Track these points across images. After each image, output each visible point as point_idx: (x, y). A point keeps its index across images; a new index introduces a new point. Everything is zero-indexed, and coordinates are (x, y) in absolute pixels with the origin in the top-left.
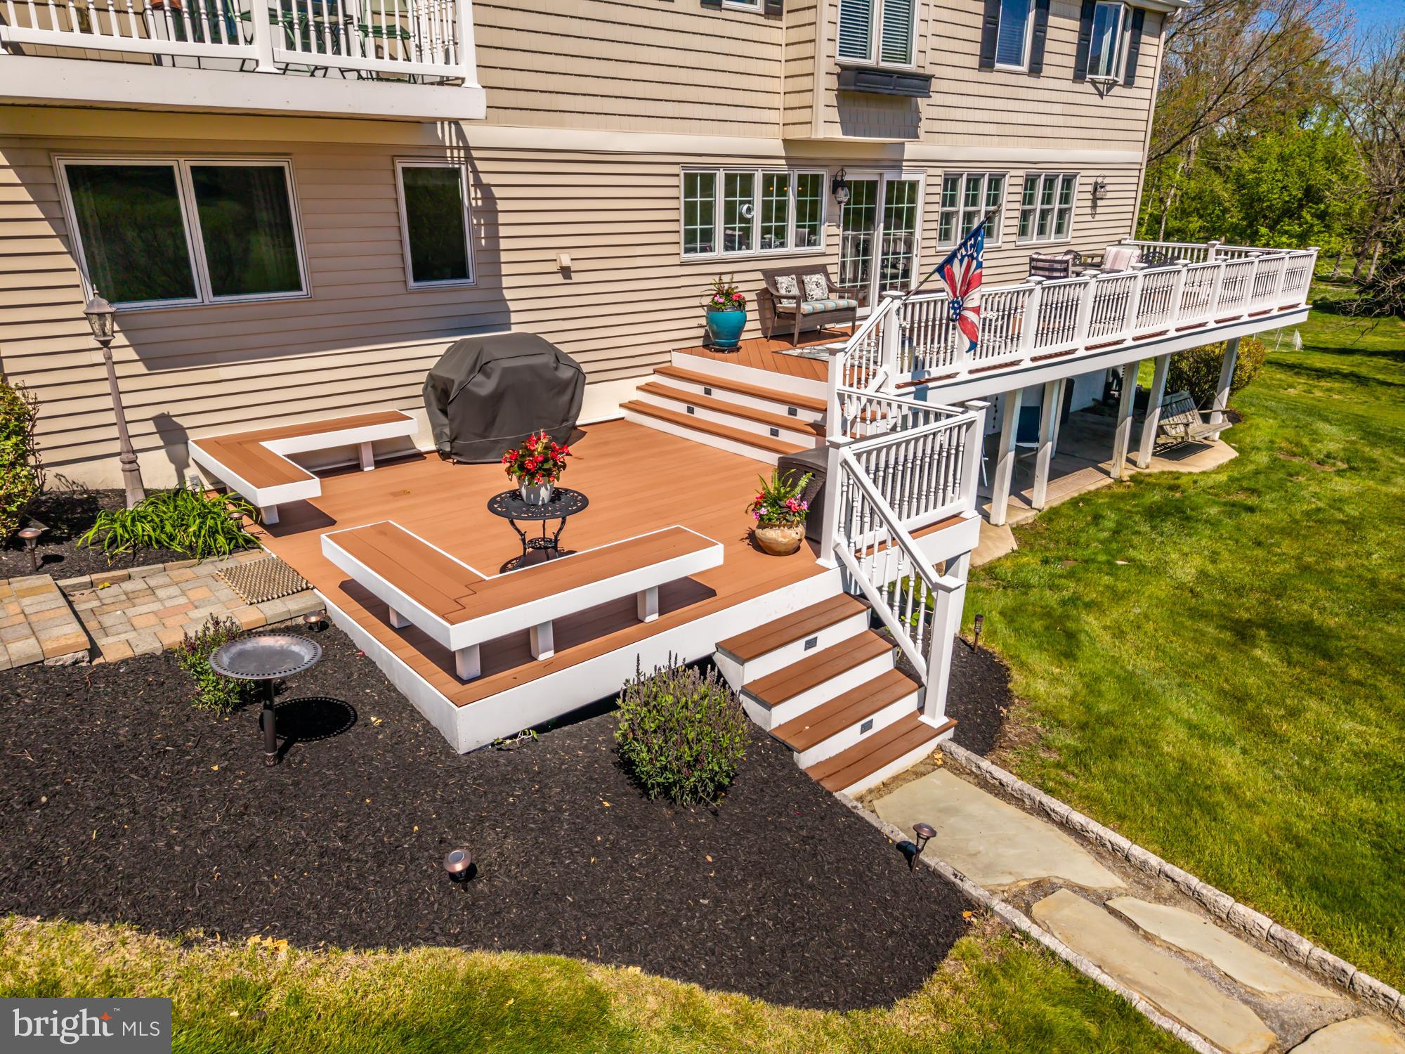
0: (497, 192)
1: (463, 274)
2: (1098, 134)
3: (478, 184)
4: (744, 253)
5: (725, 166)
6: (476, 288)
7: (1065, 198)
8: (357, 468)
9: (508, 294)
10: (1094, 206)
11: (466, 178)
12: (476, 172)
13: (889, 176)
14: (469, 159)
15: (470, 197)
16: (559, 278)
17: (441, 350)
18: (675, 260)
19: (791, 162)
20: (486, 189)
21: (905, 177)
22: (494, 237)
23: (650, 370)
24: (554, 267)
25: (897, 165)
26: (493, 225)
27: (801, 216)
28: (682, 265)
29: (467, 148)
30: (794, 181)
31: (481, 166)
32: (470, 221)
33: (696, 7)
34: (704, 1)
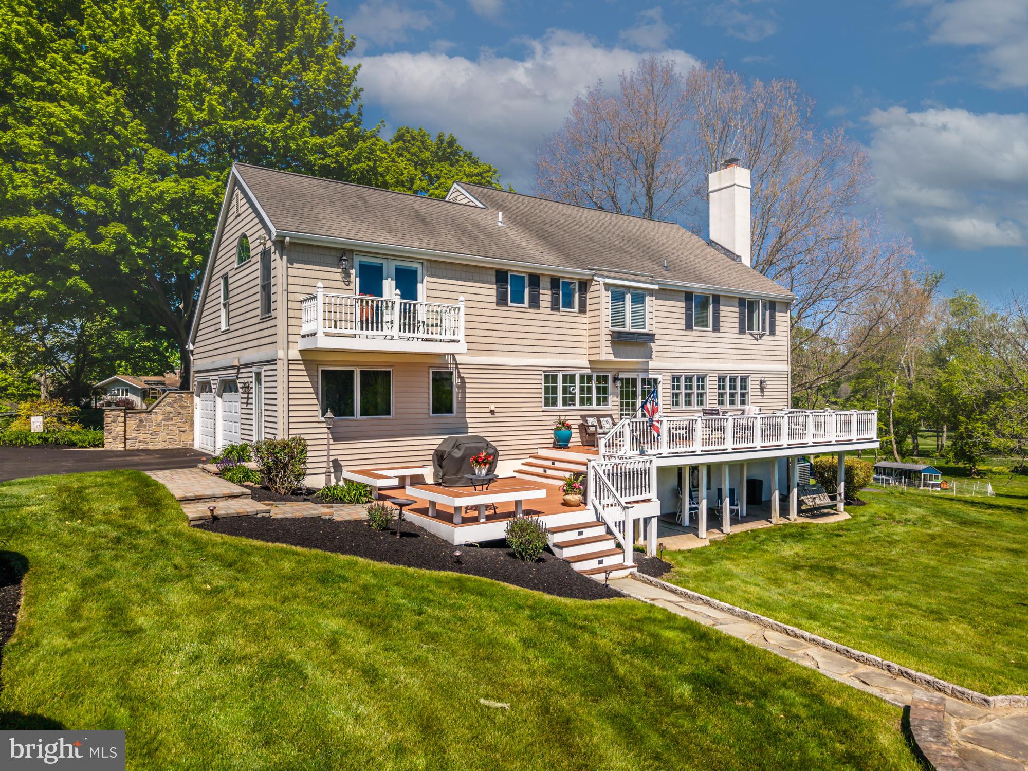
0: (467, 380)
1: (451, 411)
2: (758, 357)
4: (572, 407)
5: (562, 371)
7: (744, 387)
9: (468, 420)
10: (762, 391)
11: (455, 375)
12: (459, 373)
13: (642, 376)
14: (457, 368)
15: (456, 381)
16: (489, 415)
18: (540, 409)
19: (593, 370)
20: (462, 379)
21: (650, 376)
23: (528, 456)
24: (488, 410)
25: (646, 371)
27: (598, 392)
28: (543, 411)
29: (456, 364)
30: (594, 378)
31: (461, 371)
32: (456, 390)
33: (549, 311)
34: (553, 309)
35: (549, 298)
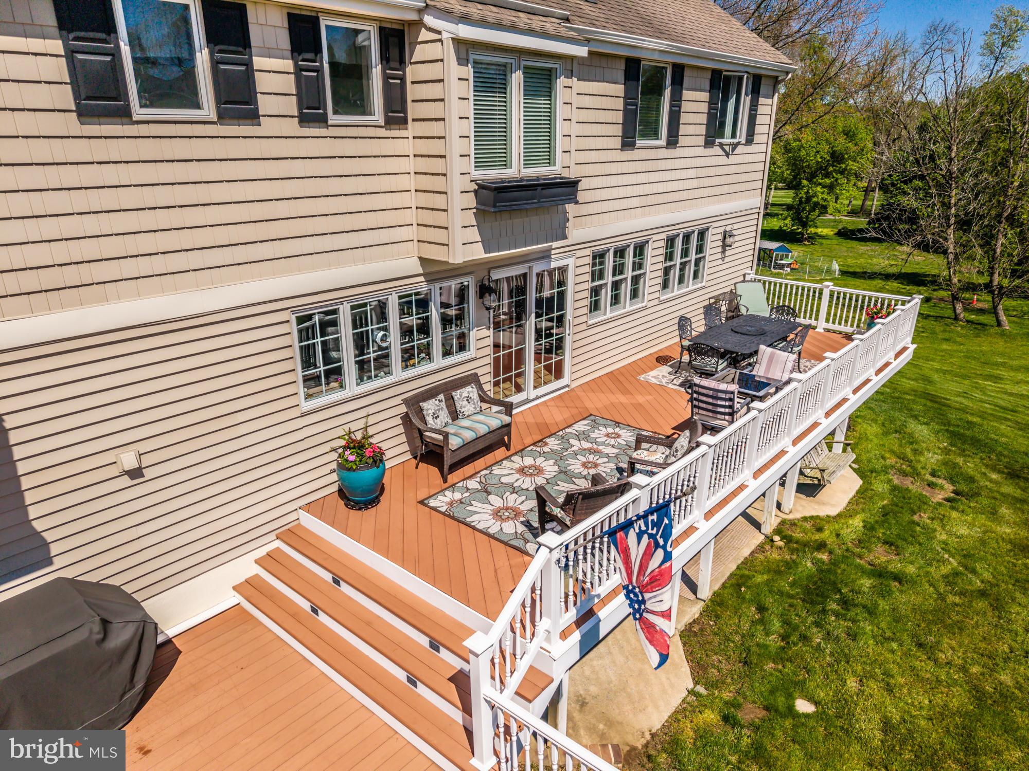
2: (726, 189)
4: (383, 381)
5: (350, 298)
7: (700, 249)
9: (41, 525)
10: (724, 252)
13: (538, 267)
18: (295, 412)
19: (431, 278)
21: (554, 265)
23: (272, 536)
24: (113, 471)
25: (545, 255)
27: (446, 327)
28: (303, 415)
30: (435, 296)
33: (292, 126)
34: (304, 120)
35: (288, 83)
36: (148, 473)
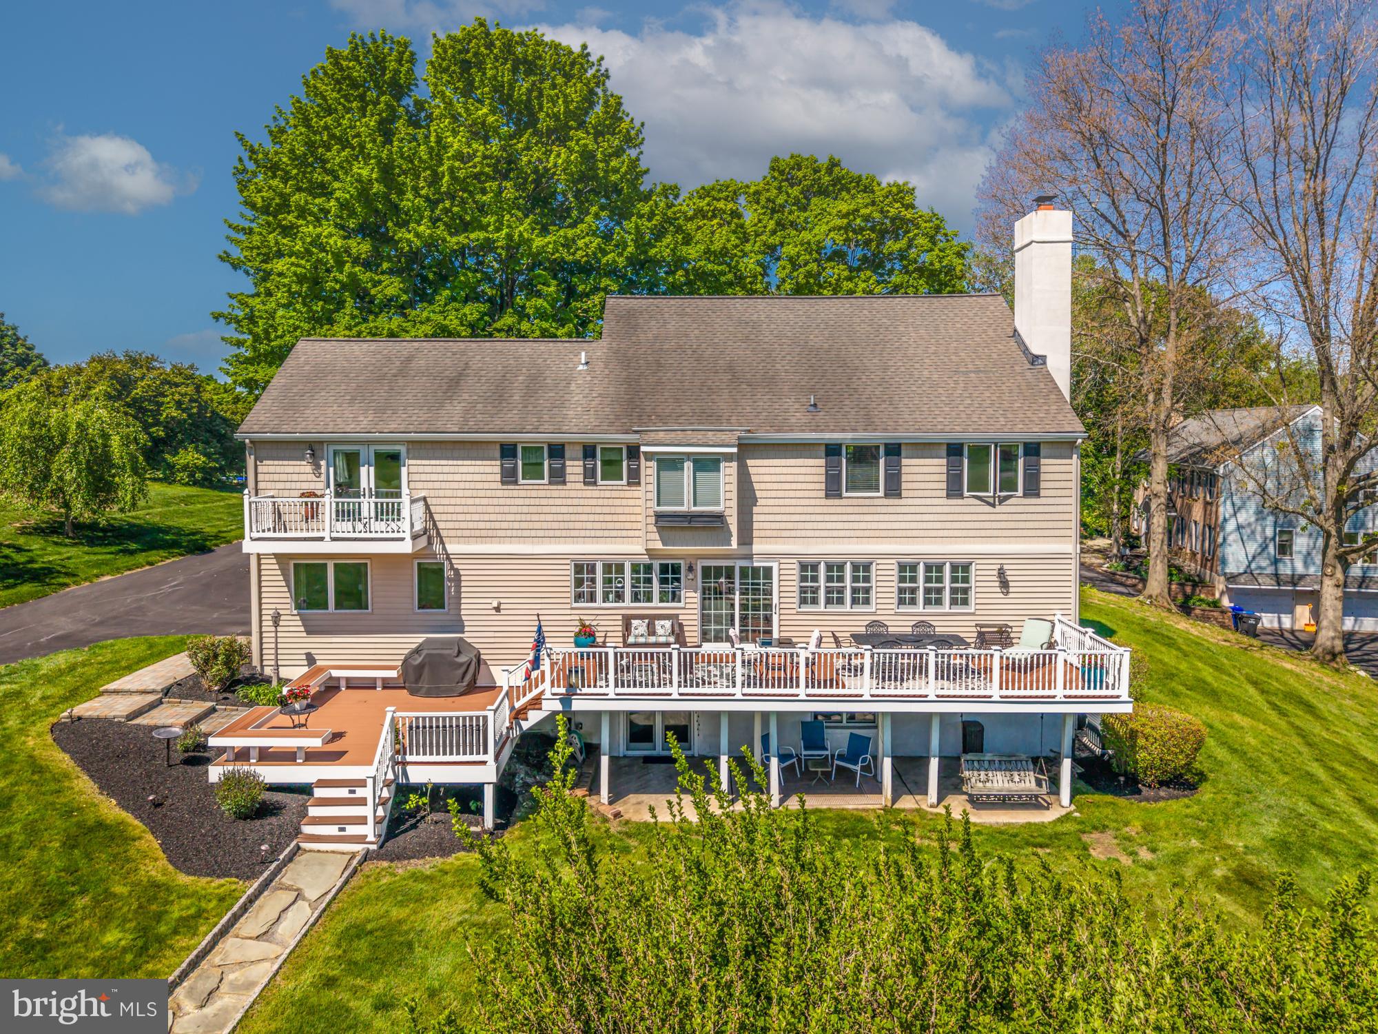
0: (462, 572)
1: (442, 606)
3: (452, 568)
4: (620, 604)
5: (602, 560)
6: (448, 614)
7: (960, 580)
8: (375, 688)
9: (464, 618)
10: (1005, 586)
11: (447, 565)
12: (451, 564)
13: (744, 563)
14: (448, 558)
15: (448, 573)
16: (494, 612)
17: (421, 640)
18: (569, 606)
19: (653, 558)
20: (457, 571)
21: (756, 564)
22: (458, 592)
24: (490, 606)
25: (750, 557)
26: (458, 587)
27: (664, 585)
28: (573, 609)
29: (448, 555)
30: (656, 568)
31: (454, 561)
32: (448, 584)
33: (580, 486)
34: (585, 483)
35: (580, 470)
36: (503, 612)
